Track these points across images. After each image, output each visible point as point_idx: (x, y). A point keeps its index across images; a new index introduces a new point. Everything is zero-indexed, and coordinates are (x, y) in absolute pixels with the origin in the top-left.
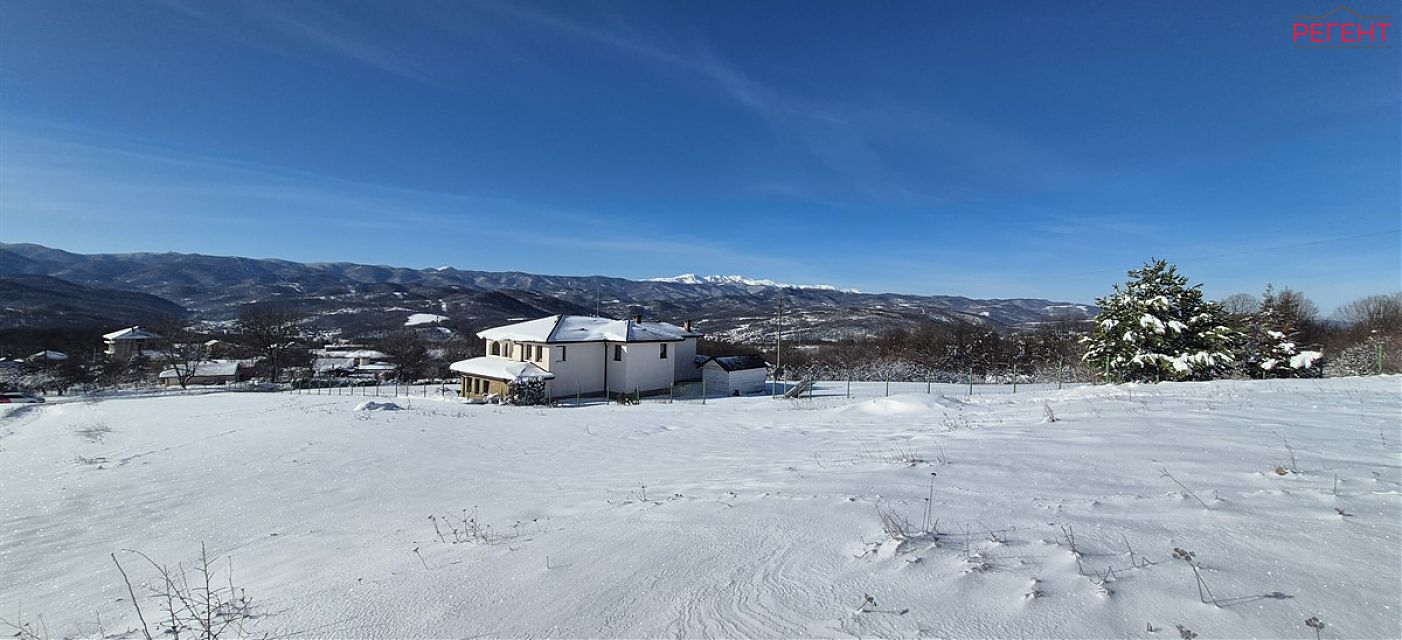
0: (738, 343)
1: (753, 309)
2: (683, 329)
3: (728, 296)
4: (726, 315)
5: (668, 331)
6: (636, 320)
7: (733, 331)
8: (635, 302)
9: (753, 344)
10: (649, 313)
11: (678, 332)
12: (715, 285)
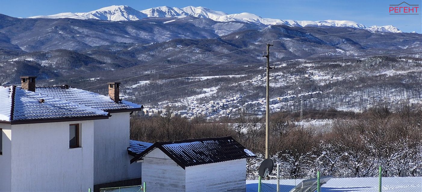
0: (200, 119)
1: (224, 61)
2: (106, 99)
3: (181, 42)
4: (180, 73)
5: (82, 102)
6: (26, 85)
7: (190, 99)
8: (24, 53)
9: (226, 120)
10: (49, 72)
11: (98, 105)
12: (159, 23)
